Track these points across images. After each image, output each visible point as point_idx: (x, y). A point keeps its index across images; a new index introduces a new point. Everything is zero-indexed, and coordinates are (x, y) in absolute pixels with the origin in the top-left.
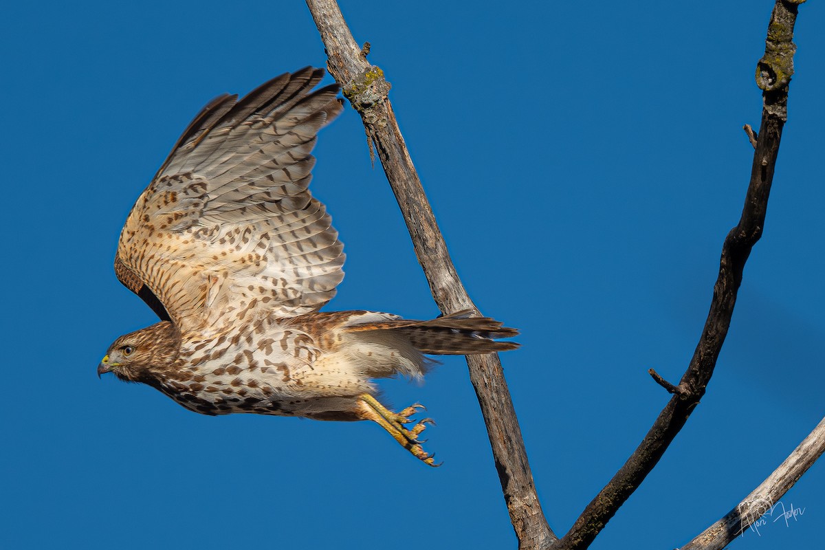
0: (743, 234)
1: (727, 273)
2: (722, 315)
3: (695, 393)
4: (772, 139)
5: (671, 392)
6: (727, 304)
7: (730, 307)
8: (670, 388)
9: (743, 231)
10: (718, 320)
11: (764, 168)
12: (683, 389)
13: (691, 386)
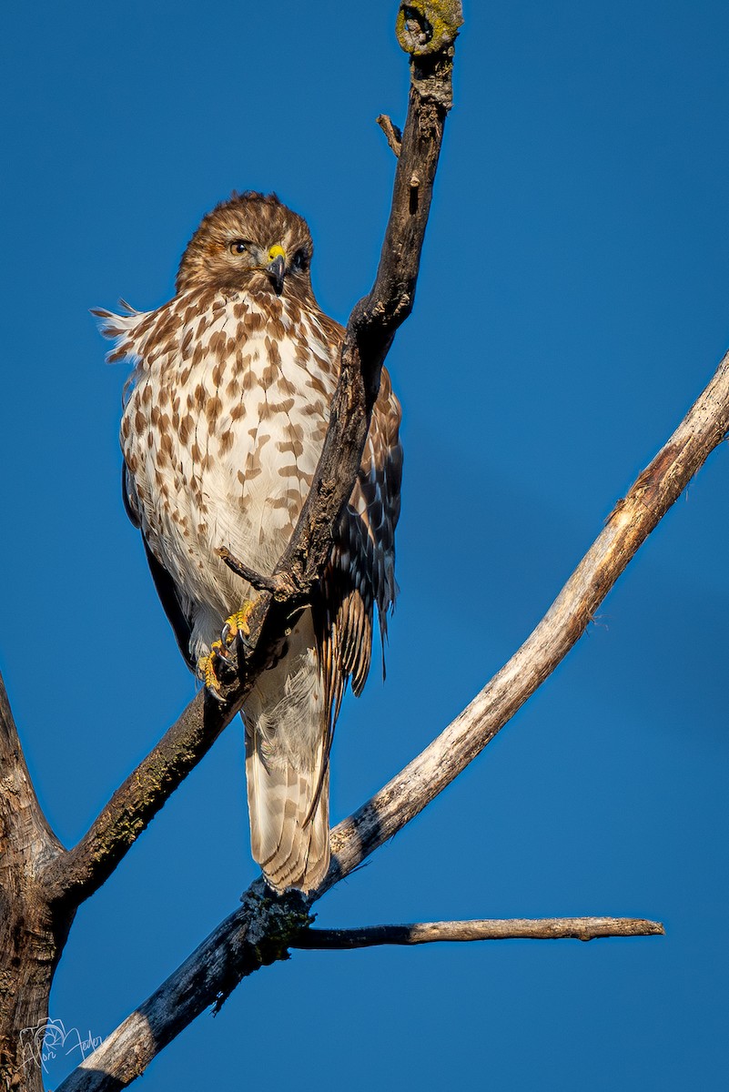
0: (380, 308)
1: (353, 377)
2: (346, 451)
3: (301, 589)
4: (427, 140)
5: (258, 589)
6: (354, 433)
7: (359, 437)
8: (256, 584)
9: (380, 303)
10: (339, 461)
11: (414, 191)
12: (279, 583)
13: (294, 578)
